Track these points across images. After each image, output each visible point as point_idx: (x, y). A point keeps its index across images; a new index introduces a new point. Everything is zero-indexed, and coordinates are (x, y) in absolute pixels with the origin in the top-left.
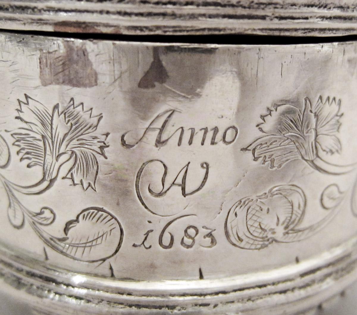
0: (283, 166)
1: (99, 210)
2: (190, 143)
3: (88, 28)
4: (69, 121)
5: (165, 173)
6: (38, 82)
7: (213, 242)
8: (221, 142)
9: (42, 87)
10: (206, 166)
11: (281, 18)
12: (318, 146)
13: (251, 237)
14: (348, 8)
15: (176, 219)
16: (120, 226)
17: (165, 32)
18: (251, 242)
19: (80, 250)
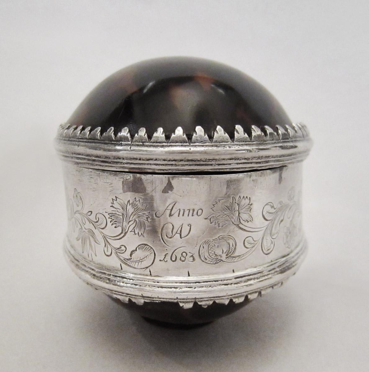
0: (224, 226)
1: (145, 245)
2: (183, 215)
3: (142, 170)
4: (134, 207)
5: (173, 228)
6: (122, 191)
7: (194, 259)
8: (196, 215)
9: (123, 193)
10: (190, 225)
11: (219, 165)
12: (240, 218)
13: (211, 258)
14: (249, 159)
15: (178, 249)
16: (154, 251)
17: (173, 171)
18: (211, 260)
19: (137, 263)
